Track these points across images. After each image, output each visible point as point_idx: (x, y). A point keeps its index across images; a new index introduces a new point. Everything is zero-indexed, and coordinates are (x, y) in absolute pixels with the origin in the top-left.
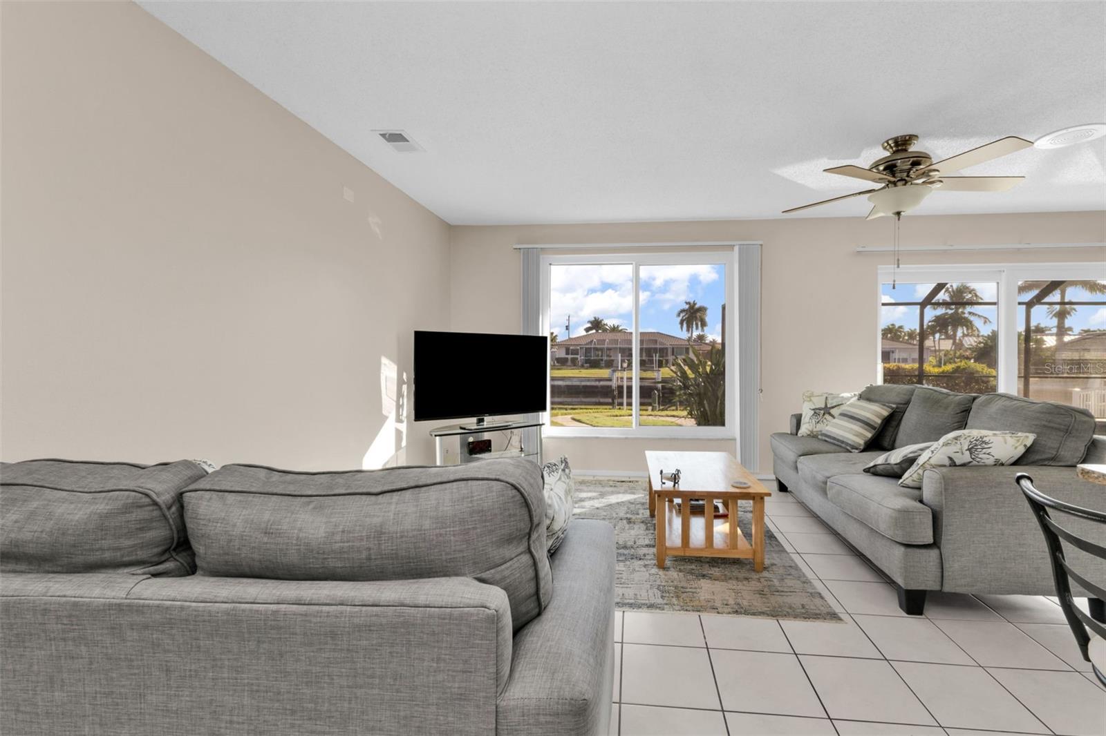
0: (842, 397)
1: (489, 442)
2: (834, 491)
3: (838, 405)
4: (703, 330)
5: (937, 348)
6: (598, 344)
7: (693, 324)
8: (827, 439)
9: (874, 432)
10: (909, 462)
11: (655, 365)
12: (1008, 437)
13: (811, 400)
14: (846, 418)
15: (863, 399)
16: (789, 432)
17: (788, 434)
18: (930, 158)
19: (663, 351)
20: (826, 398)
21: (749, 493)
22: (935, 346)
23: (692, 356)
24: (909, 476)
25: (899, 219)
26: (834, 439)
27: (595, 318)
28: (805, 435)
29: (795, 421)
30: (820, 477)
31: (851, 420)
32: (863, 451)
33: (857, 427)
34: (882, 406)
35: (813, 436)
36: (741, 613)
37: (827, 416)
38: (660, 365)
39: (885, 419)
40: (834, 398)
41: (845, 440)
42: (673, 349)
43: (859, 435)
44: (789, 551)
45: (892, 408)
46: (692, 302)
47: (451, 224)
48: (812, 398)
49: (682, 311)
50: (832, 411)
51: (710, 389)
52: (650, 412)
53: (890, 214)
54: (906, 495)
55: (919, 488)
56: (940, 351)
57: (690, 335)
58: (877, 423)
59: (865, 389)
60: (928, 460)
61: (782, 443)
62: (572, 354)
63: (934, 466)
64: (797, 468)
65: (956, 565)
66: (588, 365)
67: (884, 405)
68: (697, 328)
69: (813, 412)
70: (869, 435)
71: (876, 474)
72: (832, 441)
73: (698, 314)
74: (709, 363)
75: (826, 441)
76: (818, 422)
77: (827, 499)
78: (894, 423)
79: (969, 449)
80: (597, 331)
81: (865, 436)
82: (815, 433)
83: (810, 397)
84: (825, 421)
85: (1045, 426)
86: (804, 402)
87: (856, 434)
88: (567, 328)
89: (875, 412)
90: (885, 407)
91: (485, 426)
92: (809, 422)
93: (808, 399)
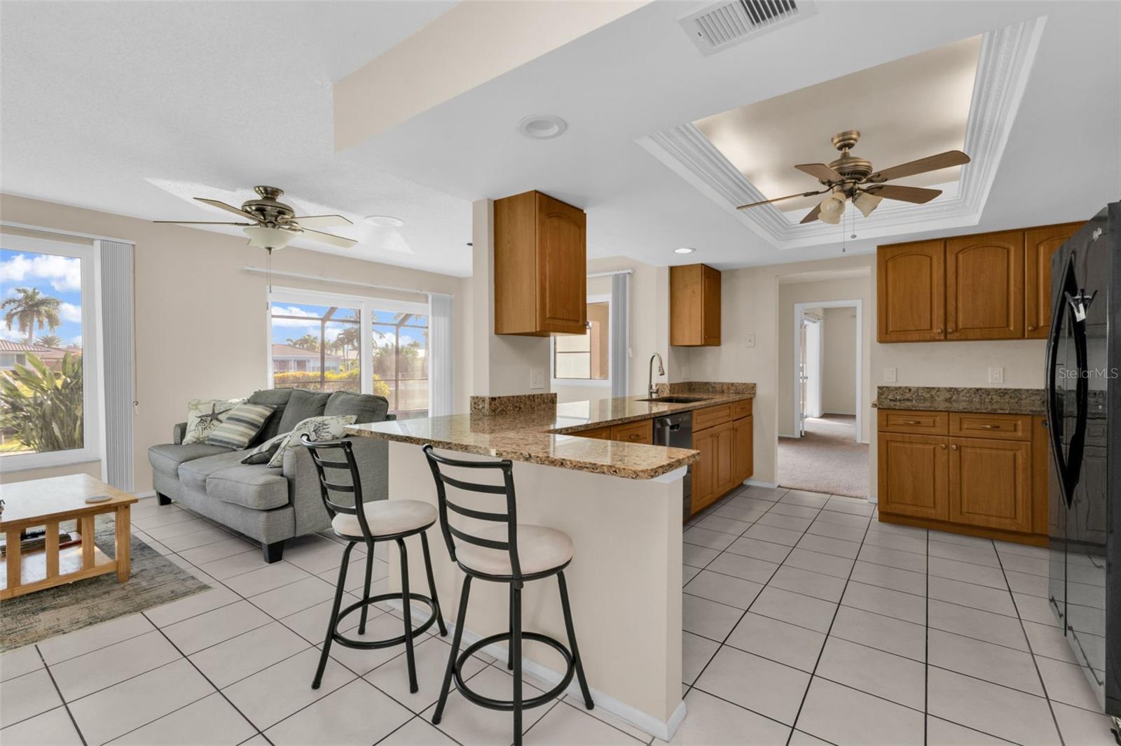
0: (231, 403)
2: (212, 485)
3: (226, 411)
4: (52, 331)
5: (346, 358)
7: (31, 322)
8: (214, 443)
9: (258, 430)
10: (275, 447)
12: (340, 419)
13: (197, 408)
14: (232, 421)
15: (251, 403)
16: (172, 443)
17: (171, 445)
18: (292, 212)
20: (214, 405)
21: (110, 505)
22: (344, 356)
23: (28, 366)
24: (274, 460)
25: (270, 253)
26: (221, 441)
28: (190, 442)
29: (179, 430)
30: (200, 477)
31: (238, 423)
32: (247, 447)
33: (242, 428)
34: (265, 407)
35: (199, 442)
36: (96, 623)
37: (215, 422)
39: (267, 419)
40: (222, 404)
41: (231, 441)
43: (243, 435)
44: (163, 554)
45: (274, 408)
46: (30, 290)
48: (199, 406)
49: (12, 301)
50: (220, 417)
53: (263, 247)
54: (271, 473)
55: (281, 467)
56: (348, 360)
58: (260, 422)
59: (253, 394)
60: (287, 444)
61: (162, 455)
63: (291, 447)
64: (177, 475)
65: (305, 515)
67: (267, 406)
68: (40, 327)
69: (199, 420)
70: (253, 433)
71: (251, 463)
72: (218, 444)
73: (43, 309)
75: (212, 445)
76: (205, 429)
77: (206, 494)
78: (276, 421)
79: (314, 431)
81: (249, 435)
82: (201, 440)
83: (196, 405)
84: (212, 426)
85: (362, 410)
86: (189, 411)
87: (239, 434)
89: (259, 414)
90: (268, 408)
92: (195, 430)
93: (194, 408)
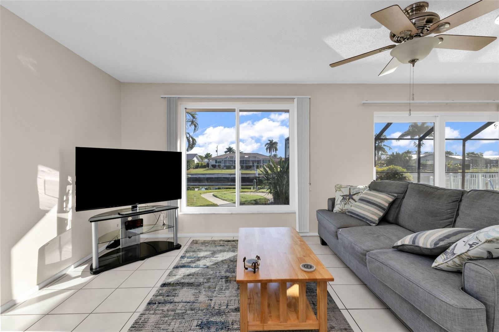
0: (359, 188)
1: (142, 220)
3: (357, 193)
4: (276, 152)
6: (230, 158)
7: (271, 150)
8: (352, 215)
9: (384, 212)
10: (442, 249)
11: (255, 168)
13: (340, 190)
14: (364, 202)
16: (327, 209)
17: (327, 210)
19: (258, 162)
20: (350, 188)
23: (271, 164)
24: (444, 262)
26: (358, 215)
27: (229, 147)
28: (338, 212)
29: (331, 203)
31: (369, 204)
32: (378, 225)
33: (373, 209)
34: (388, 195)
35: (343, 213)
37: (351, 200)
38: (257, 167)
39: (390, 203)
40: (354, 189)
41: (365, 217)
42: (263, 160)
44: (340, 308)
45: (395, 197)
46: (271, 140)
47: (122, 82)
48: (341, 189)
49: (267, 144)
50: (354, 197)
51: (280, 180)
52: (252, 190)
54: (449, 283)
57: (270, 154)
58: (385, 206)
60: (466, 252)
62: (218, 163)
64: (337, 236)
66: (225, 168)
67: (389, 194)
68: (273, 151)
69: (342, 198)
70: (381, 214)
71: (403, 251)
72: (356, 216)
73: (274, 145)
74: (279, 167)
76: (346, 204)
78: (398, 206)
80: (230, 152)
81: (379, 215)
82: (344, 211)
84: (350, 203)
86: (336, 191)
87: (374, 214)
88: (217, 151)
89: (384, 199)
90: (390, 196)
91: (138, 211)
92: (340, 204)
93: (339, 190)
